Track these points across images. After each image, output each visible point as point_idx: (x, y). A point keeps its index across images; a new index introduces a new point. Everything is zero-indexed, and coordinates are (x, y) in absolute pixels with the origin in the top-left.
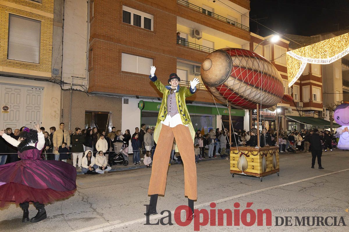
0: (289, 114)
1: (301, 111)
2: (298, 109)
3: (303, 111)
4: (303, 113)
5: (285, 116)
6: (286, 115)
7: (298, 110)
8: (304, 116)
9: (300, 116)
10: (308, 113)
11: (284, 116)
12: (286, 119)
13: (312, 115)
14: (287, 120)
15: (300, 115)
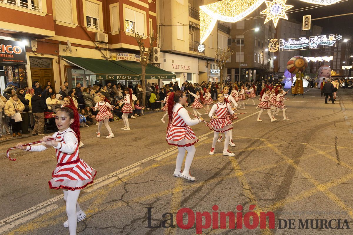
0: (68, 54)
1: (105, 49)
2: (97, 46)
3: (111, 50)
4: (113, 54)
5: (59, 57)
6: (61, 54)
7: (97, 48)
8: (114, 59)
9: (103, 59)
10: (124, 54)
11: (56, 58)
12: (63, 63)
13: (131, 58)
14: (67, 64)
15: (104, 56)
